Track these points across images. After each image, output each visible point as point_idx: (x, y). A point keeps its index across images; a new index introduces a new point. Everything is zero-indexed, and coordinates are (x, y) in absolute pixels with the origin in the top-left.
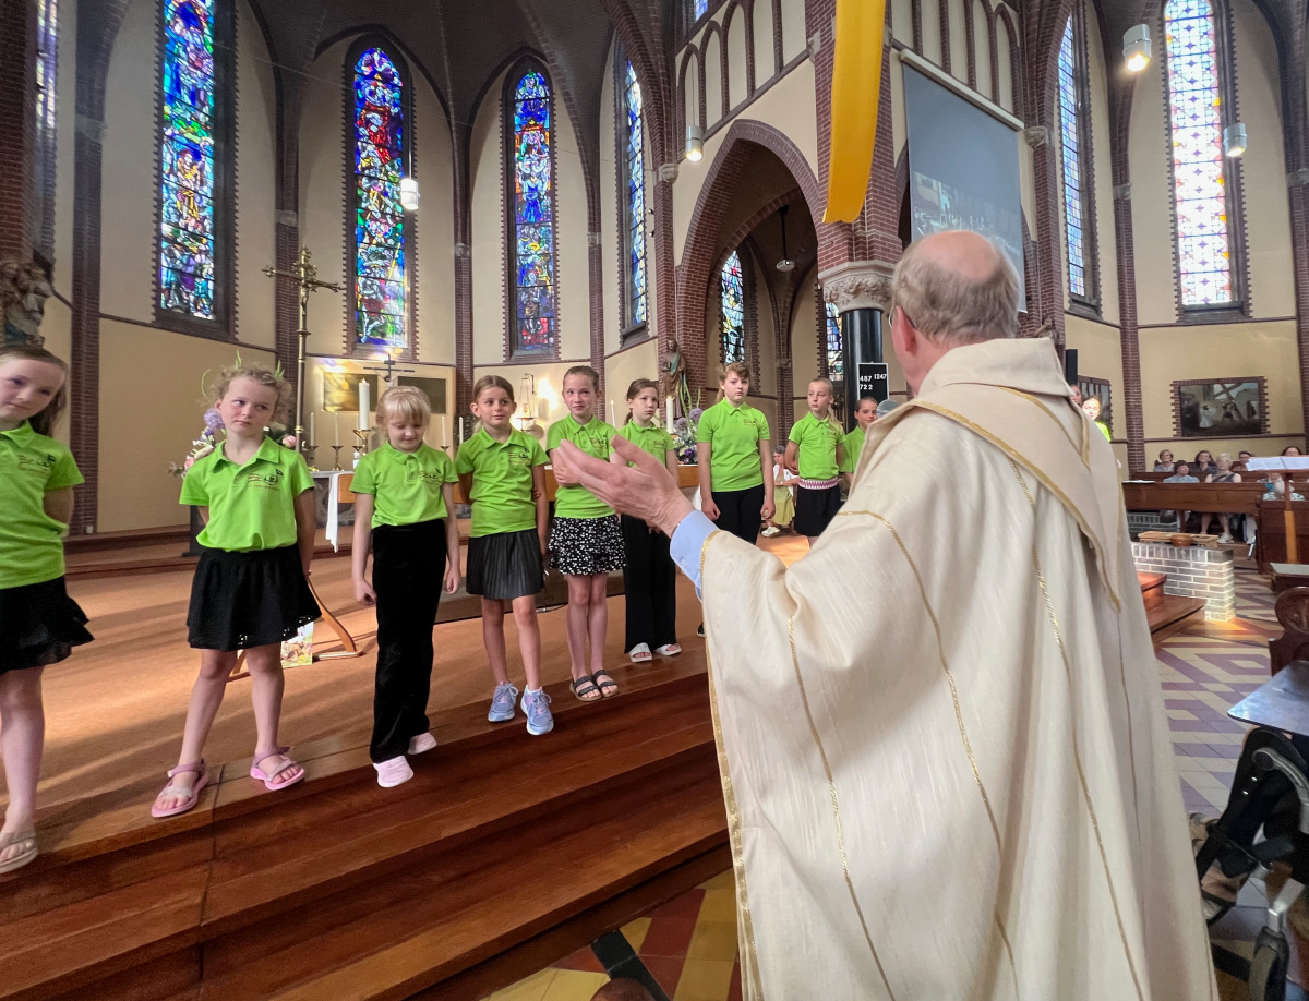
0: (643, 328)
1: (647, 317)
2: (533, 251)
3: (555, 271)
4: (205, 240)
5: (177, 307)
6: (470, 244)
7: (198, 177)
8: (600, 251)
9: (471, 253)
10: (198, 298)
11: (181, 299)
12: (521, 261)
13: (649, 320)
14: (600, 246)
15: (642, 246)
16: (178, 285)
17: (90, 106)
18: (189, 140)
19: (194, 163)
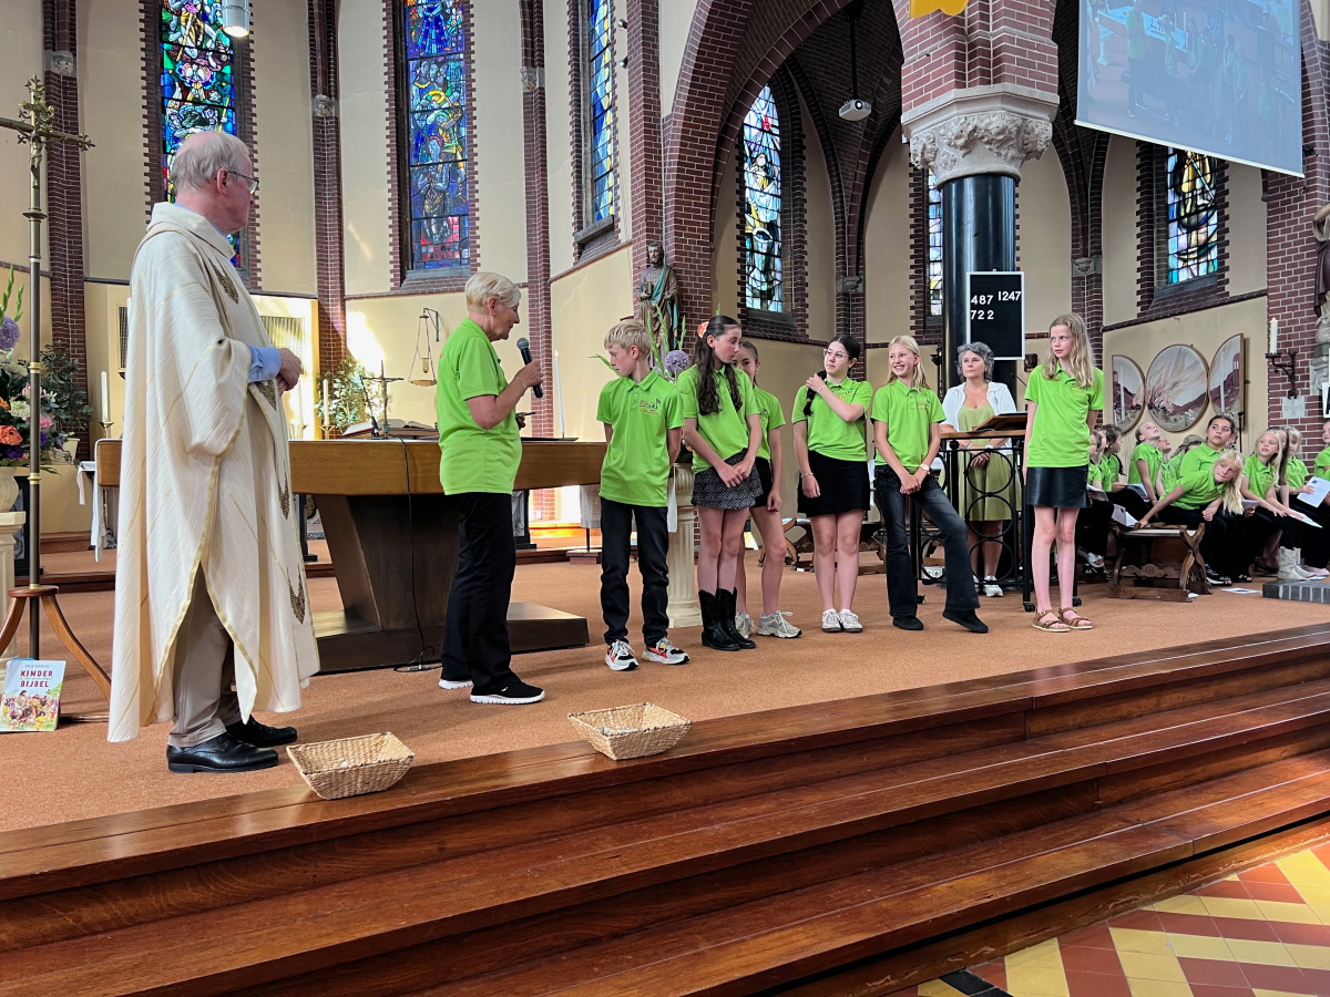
0: (610, 229)
1: (617, 209)
2: (435, 105)
3: (471, 136)
6: (337, 97)
8: (543, 99)
9: (337, 111)
12: (417, 122)
13: (620, 214)
14: (542, 89)
15: (609, 87)
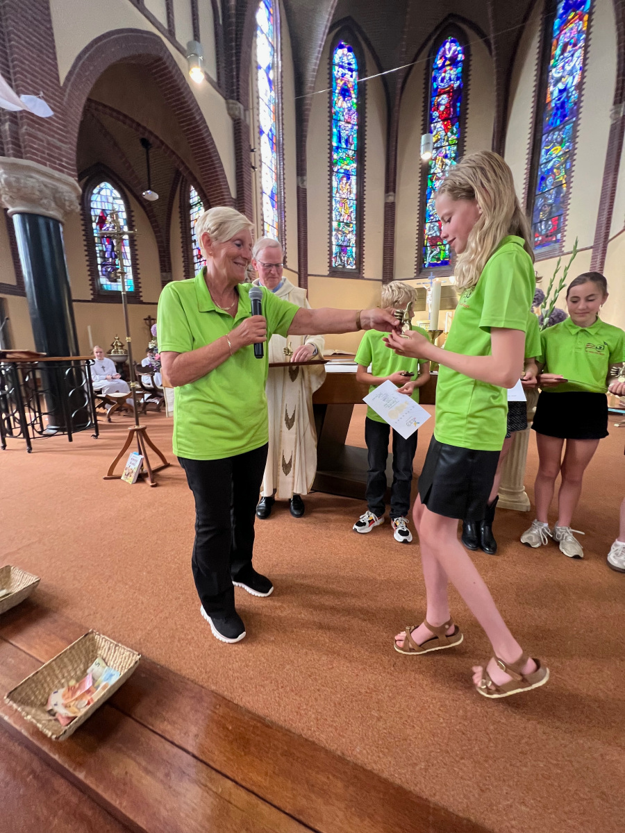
2: (554, 156)
3: (572, 166)
4: (351, 225)
5: (339, 265)
7: (349, 190)
10: (348, 258)
11: (341, 260)
12: (542, 170)
16: (340, 253)
17: (301, 171)
18: (345, 170)
19: (347, 183)
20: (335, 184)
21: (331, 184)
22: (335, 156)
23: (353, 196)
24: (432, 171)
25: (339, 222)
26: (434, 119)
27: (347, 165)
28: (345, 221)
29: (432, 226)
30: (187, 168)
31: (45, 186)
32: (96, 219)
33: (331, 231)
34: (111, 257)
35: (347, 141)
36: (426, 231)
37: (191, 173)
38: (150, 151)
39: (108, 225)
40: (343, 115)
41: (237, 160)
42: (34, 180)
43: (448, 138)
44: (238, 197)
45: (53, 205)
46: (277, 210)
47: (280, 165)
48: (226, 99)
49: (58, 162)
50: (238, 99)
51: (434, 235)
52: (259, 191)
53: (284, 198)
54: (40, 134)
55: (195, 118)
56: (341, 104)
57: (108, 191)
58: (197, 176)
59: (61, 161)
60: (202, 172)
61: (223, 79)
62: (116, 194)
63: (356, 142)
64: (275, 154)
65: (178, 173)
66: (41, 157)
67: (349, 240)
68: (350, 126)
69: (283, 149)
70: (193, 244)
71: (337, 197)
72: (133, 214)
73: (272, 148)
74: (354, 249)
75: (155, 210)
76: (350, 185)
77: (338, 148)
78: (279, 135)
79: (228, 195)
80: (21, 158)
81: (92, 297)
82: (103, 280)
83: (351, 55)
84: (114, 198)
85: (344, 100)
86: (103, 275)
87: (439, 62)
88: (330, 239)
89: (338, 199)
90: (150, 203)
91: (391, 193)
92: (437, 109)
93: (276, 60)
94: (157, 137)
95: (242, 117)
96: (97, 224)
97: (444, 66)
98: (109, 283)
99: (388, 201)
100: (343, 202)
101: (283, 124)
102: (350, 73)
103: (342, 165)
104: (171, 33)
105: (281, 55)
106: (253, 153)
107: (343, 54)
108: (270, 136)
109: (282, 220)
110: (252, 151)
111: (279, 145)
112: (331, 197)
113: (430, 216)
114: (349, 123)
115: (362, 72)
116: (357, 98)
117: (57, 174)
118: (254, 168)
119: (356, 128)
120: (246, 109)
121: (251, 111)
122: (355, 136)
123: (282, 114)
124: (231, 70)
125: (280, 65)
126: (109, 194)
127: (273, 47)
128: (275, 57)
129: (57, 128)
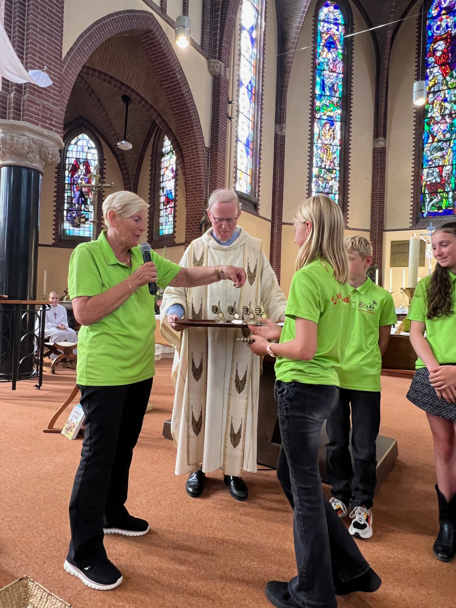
4: (334, 171)
7: (332, 136)
17: (280, 118)
18: (328, 116)
19: (330, 129)
20: (316, 130)
21: (312, 131)
22: (318, 103)
23: (337, 142)
24: (429, 115)
25: (320, 167)
26: (430, 64)
27: (331, 111)
28: (327, 167)
29: (431, 171)
30: (164, 120)
31: (34, 142)
32: (69, 168)
33: (310, 178)
34: (78, 203)
35: (332, 89)
36: (424, 177)
37: (167, 125)
38: (129, 106)
39: (80, 173)
40: (328, 65)
41: (213, 111)
42: (25, 138)
43: (447, 82)
44: (211, 147)
45: (38, 157)
46: (252, 157)
47: (257, 114)
48: (207, 59)
49: (48, 122)
50: (220, 59)
51: (434, 181)
52: (234, 139)
53: (261, 145)
54: (38, 100)
55: (176, 77)
56: (325, 56)
57: (85, 141)
58: (173, 127)
59: (52, 121)
60: (179, 123)
61: (207, 42)
62: (92, 144)
63: (341, 90)
64: (253, 105)
65: (154, 124)
66: (36, 118)
67: (332, 186)
68: (335, 75)
69: (262, 99)
70: (161, 190)
71: (318, 143)
72: (105, 162)
73: (250, 99)
74: (337, 197)
75: (126, 158)
76: (333, 131)
77: (321, 95)
78: (259, 87)
79: (202, 144)
80: (19, 120)
81: (54, 241)
82: (67, 225)
83: (337, 12)
84: (89, 148)
85: (329, 50)
86: (67, 220)
87: (434, 12)
88: (310, 185)
89: (320, 145)
90: (122, 152)
91: (381, 138)
92: (434, 54)
93: (259, 21)
94: (138, 94)
95: (223, 74)
96: (69, 172)
97: (439, 15)
98: (72, 228)
99: (377, 146)
100: (326, 148)
101: (263, 76)
102: (336, 28)
103: (325, 112)
104: (162, 10)
105: (266, 17)
106: (230, 105)
107: (329, 11)
108: (250, 88)
109: (256, 167)
110: (230, 103)
111: (258, 96)
112: (312, 143)
113: (428, 161)
114: (334, 72)
115: (349, 26)
116: (343, 49)
117: (46, 132)
118: (230, 118)
119: (341, 76)
120: (227, 66)
121: (232, 67)
122: (340, 83)
123: (263, 67)
124: (216, 35)
125: (263, 25)
126: (85, 144)
127: (257, 10)
128: (259, 19)
129: (54, 94)
